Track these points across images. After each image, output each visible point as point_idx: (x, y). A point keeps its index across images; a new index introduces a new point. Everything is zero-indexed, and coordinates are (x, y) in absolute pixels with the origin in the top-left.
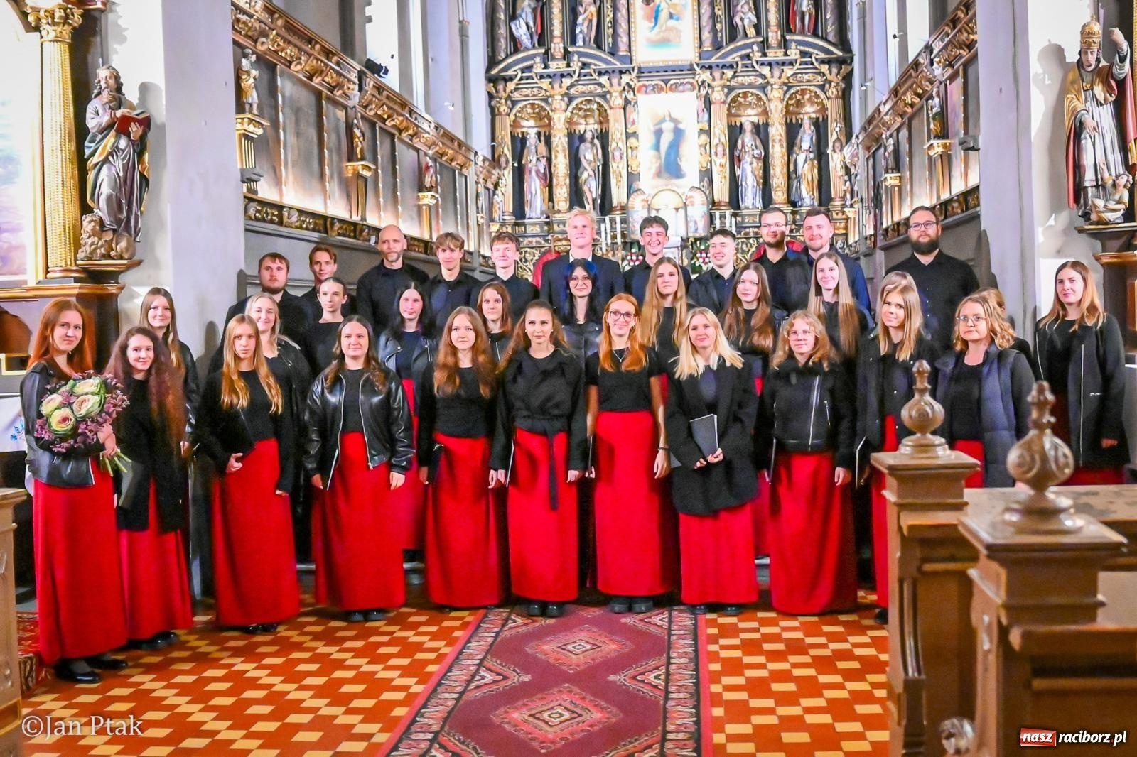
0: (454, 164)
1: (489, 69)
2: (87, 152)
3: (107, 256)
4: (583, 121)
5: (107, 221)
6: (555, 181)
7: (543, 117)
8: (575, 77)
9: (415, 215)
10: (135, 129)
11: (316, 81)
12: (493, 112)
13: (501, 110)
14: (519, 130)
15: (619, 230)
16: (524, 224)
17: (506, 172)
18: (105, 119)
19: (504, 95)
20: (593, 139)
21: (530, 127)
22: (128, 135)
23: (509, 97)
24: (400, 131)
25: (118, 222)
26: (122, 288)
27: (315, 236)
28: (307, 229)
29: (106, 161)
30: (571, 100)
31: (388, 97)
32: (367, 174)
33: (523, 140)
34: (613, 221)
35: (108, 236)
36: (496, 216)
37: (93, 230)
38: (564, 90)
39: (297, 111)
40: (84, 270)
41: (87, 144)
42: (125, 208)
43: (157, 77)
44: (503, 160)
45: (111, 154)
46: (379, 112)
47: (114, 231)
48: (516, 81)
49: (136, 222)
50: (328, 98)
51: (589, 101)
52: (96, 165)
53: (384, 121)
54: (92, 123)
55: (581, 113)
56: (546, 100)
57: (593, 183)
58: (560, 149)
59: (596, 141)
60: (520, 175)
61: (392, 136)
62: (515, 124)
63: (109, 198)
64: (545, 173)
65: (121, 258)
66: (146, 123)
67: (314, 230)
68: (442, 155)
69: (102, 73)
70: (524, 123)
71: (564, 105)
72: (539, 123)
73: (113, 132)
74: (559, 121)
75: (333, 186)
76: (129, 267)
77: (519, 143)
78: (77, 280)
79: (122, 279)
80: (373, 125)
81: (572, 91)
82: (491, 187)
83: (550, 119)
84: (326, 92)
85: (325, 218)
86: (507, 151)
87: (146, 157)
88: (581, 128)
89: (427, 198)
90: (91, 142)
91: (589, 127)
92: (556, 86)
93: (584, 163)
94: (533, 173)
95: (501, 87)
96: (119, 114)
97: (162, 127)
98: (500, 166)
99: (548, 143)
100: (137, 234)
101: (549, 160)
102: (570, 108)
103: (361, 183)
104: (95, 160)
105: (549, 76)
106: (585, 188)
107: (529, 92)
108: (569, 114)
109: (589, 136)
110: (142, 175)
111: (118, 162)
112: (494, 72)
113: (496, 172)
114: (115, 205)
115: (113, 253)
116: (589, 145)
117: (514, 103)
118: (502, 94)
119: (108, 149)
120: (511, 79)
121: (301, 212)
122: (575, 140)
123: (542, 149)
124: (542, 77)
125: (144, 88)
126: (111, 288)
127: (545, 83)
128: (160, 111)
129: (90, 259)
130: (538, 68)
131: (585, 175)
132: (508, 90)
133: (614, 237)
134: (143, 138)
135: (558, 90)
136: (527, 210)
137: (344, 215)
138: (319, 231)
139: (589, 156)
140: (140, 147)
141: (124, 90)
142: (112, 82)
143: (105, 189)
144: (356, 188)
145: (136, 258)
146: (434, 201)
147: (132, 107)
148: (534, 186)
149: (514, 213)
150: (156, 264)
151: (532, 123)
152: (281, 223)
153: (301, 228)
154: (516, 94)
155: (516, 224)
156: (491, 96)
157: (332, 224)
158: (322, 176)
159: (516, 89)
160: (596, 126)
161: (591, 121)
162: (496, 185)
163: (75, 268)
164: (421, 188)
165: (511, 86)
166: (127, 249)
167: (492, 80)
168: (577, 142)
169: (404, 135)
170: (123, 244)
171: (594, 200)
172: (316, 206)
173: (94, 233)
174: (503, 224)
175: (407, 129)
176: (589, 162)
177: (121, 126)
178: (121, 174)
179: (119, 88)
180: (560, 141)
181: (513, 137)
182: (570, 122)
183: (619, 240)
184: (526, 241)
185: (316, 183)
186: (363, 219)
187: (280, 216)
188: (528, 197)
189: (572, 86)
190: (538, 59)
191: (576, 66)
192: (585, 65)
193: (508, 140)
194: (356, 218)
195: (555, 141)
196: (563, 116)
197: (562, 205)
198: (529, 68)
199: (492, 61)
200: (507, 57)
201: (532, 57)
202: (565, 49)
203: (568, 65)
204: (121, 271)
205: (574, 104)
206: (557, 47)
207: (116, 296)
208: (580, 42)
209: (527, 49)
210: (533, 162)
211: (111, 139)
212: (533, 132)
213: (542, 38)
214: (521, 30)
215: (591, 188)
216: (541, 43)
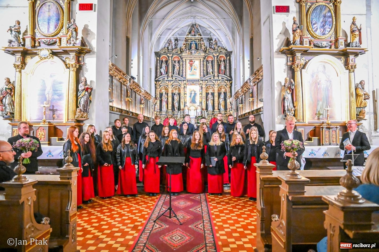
0: (148, 99)
1: (155, 79)
2: (79, 95)
3: (82, 117)
4: (175, 90)
5: (82, 109)
6: (168, 103)
7: (167, 89)
8: (174, 81)
9: (139, 110)
10: (89, 90)
11: (121, 80)
12: (156, 88)
13: (158, 87)
14: (161, 92)
15: (182, 114)
16: (162, 112)
17: (158, 101)
18: (83, 88)
19: (159, 84)
20: (177, 94)
21: (164, 91)
22: (88, 91)
23: (159, 85)
24: (137, 91)
25: (84, 110)
26: (84, 124)
27: (120, 113)
28: (118, 112)
29: (83, 97)
30: (173, 86)
31: (135, 84)
32: (130, 100)
33: (162, 94)
34: (181, 112)
35: (82, 113)
36: (156, 110)
37: (79, 111)
38: (171, 84)
39: (117, 86)
40: (76, 120)
41: (78, 93)
42: (86, 107)
43: (94, 80)
44: (158, 98)
45: (84, 95)
46: (133, 87)
47: (83, 112)
48: (161, 81)
49: (88, 110)
50: (123, 84)
51: (176, 86)
52: (80, 98)
53: (134, 89)
54: (80, 89)
55: (175, 89)
56: (167, 86)
57: (177, 104)
58: (170, 96)
59: (178, 95)
60: (161, 101)
61: (136, 92)
62: (160, 91)
63: (83, 105)
64: (166, 101)
65: (85, 117)
66: (92, 89)
67: (119, 112)
68: (145, 97)
69: (83, 78)
70: (162, 90)
71: (171, 87)
72: (166, 91)
73: (84, 91)
74: (170, 90)
75: (123, 103)
76: (86, 120)
77: (161, 95)
78: (75, 122)
79: (84, 122)
80: (132, 90)
81: (173, 84)
82: (155, 104)
83: (168, 90)
84: (123, 82)
85: (121, 109)
86: (159, 96)
87: (91, 96)
88: (175, 92)
89: (142, 106)
90: (80, 92)
91: (176, 92)
92: (170, 83)
93: (175, 99)
94: (164, 101)
95: (158, 83)
96: (86, 87)
97: (95, 90)
98: (157, 99)
99: (167, 95)
100: (88, 113)
101: (167, 99)
102: (172, 88)
103: (129, 102)
104: (80, 96)
105: (168, 81)
106: (175, 105)
107: (164, 84)
108: (172, 89)
109: (176, 94)
110: (90, 100)
111: (85, 97)
112: (156, 79)
113: (156, 101)
114: (84, 106)
115: (83, 117)
116: (176, 96)
117: (160, 86)
118: (158, 84)
119: (83, 94)
120: (160, 81)
121: (117, 108)
122: (173, 94)
123: (166, 96)
124: (167, 81)
125: (91, 82)
126: (82, 124)
127: (167, 82)
128: (94, 87)
129: (78, 117)
130: (166, 79)
131: (175, 102)
132: (159, 83)
133: (181, 115)
134: (91, 92)
135: (170, 84)
136: (162, 109)
137: (125, 109)
138: (120, 112)
139: (176, 98)
140: (90, 94)
141: (87, 82)
142: (85, 80)
143: (82, 103)
144: (128, 103)
145: (88, 118)
146: (143, 107)
147: (89, 86)
148: (164, 104)
149: (159, 110)
150: (92, 119)
151: (164, 90)
152: (112, 110)
153: (117, 111)
154: (161, 84)
155: (160, 112)
156: (155, 84)
157: (123, 111)
158: (121, 100)
159: (161, 83)
160: (178, 92)
161: (177, 90)
162: (156, 103)
163: (74, 119)
164: (141, 104)
165: (160, 82)
166: (86, 116)
167: (156, 81)
168: (174, 95)
169: (138, 92)
170: (85, 115)
171: (177, 107)
172: (120, 107)
173: (79, 112)
174: (157, 112)
175: (139, 91)
176: (176, 99)
177: (87, 90)
178: (86, 100)
179: (86, 82)
180: (170, 95)
181: (160, 93)
182: (172, 91)
183: (182, 116)
184: (162, 116)
185: (120, 102)
186: (129, 110)
187: (113, 109)
188: (163, 106)
189: (173, 83)
190: (166, 77)
191: (174, 79)
192: (176, 79)
193: (159, 94)
194: (128, 110)
195: (169, 95)
196: (171, 89)
197: (170, 108)
198: (164, 79)
199: (156, 77)
200: (159, 76)
201: (165, 76)
202: (172, 75)
203: (172, 79)
204: (84, 120)
205: (173, 87)
206: (170, 75)
207: (83, 126)
208: (175, 74)
209: (164, 75)
210: (164, 99)
211: (84, 92)
212: (164, 92)
213: (167, 73)
214: (162, 71)
215: (176, 105)
216: (167, 74)
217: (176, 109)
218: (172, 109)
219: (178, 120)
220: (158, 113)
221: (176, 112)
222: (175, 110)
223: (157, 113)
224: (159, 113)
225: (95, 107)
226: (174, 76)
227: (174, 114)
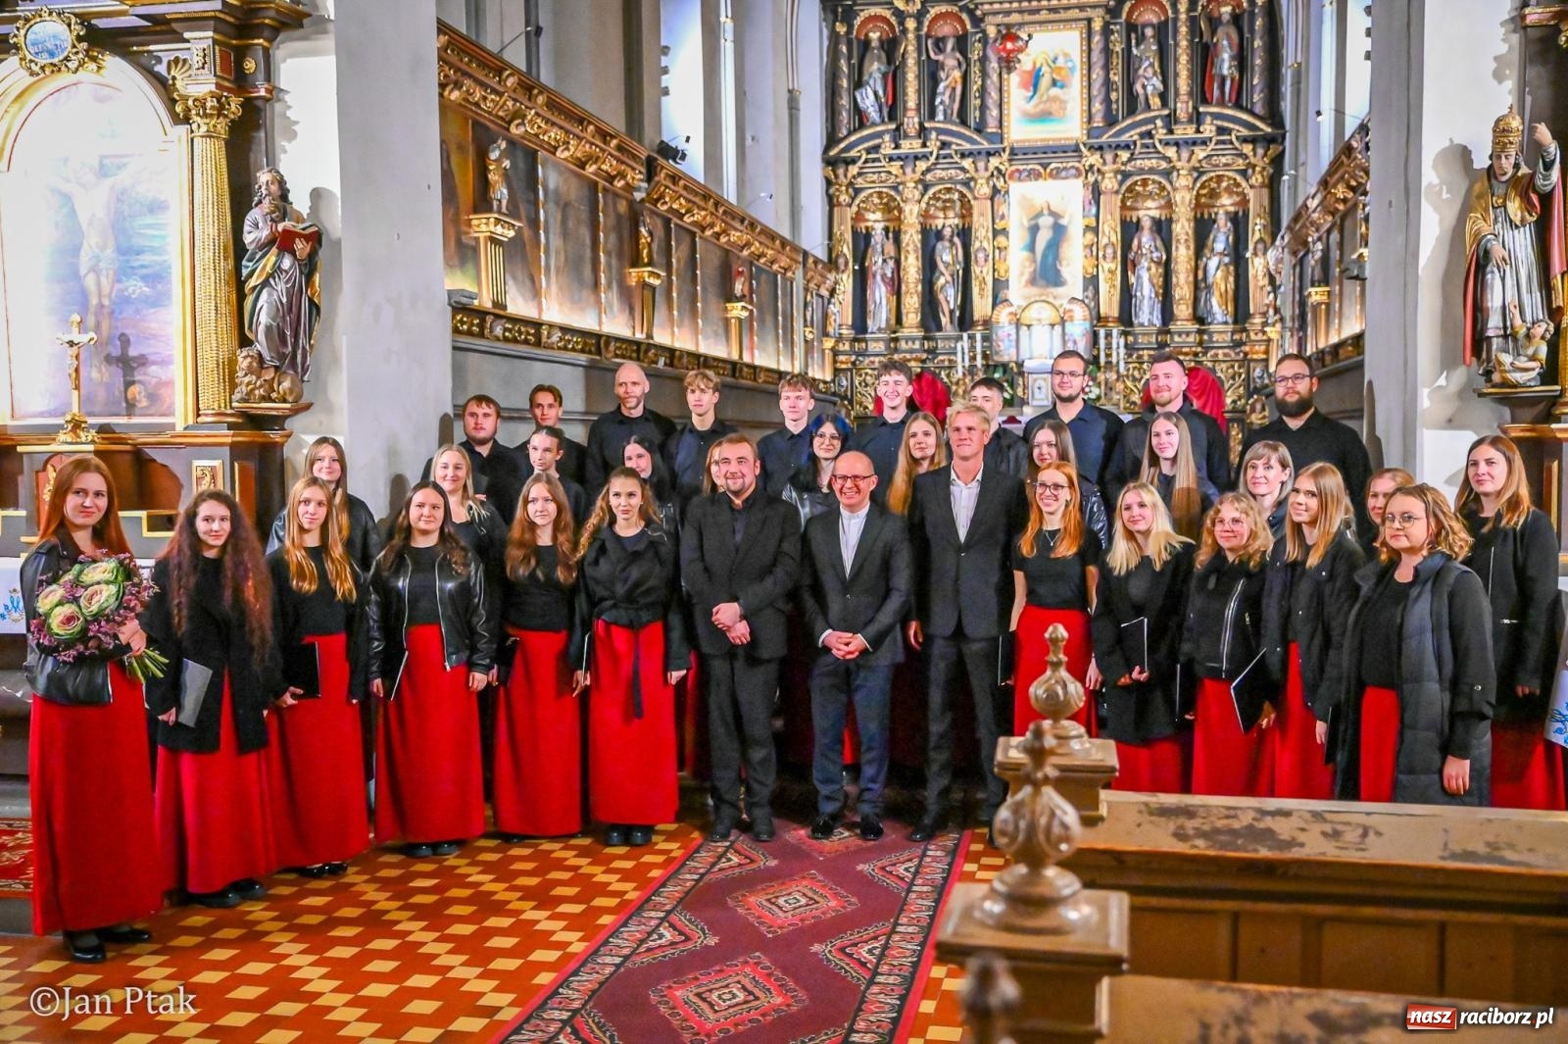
0: (775, 267)
1: (827, 149)
2: (245, 272)
3: (267, 398)
4: (941, 215)
5: (267, 356)
6: (903, 288)
7: (892, 209)
8: (932, 159)
9: (721, 331)
10: (301, 247)
11: (591, 169)
12: (832, 202)
13: (842, 199)
14: (863, 225)
15: (979, 349)
16: (865, 341)
17: (845, 277)
18: (264, 233)
19: (846, 182)
20: (952, 236)
21: (875, 220)
22: (293, 253)
23: (851, 184)
24: (703, 229)
25: (282, 357)
26: (289, 436)
27: (583, 359)
28: (573, 350)
29: (265, 284)
30: (926, 188)
31: (685, 187)
32: (656, 282)
33: (868, 236)
34: (972, 338)
35: (269, 375)
36: (830, 330)
37: (250, 366)
38: (918, 176)
39: (565, 207)
40: (243, 414)
41: (244, 263)
42: (289, 341)
43: (333, 184)
44: (841, 261)
45: (272, 275)
46: (675, 206)
47: (277, 368)
48: (860, 163)
49: (304, 357)
50: (605, 190)
51: (949, 190)
52: (255, 288)
53: (681, 216)
54: (249, 238)
55: (939, 204)
56: (895, 188)
57: (951, 292)
58: (911, 248)
59: (956, 240)
60: (862, 279)
61: (693, 234)
62: (858, 217)
63: (269, 329)
64: (892, 279)
65: (285, 401)
66: (316, 238)
67: (582, 351)
68: (759, 257)
69: (264, 177)
70: (871, 216)
71: (917, 195)
72: (887, 216)
73: (274, 250)
74: (911, 213)
75: (610, 297)
76: (296, 411)
77: (862, 241)
78: (231, 426)
79: (288, 424)
80: (667, 222)
81: (929, 177)
82: (825, 293)
83: (900, 211)
84: (602, 183)
85: (598, 336)
86: (847, 250)
87: (317, 278)
88: (939, 223)
89: (737, 310)
90: (250, 260)
91: (948, 222)
92: (908, 170)
93: (941, 267)
94: (878, 278)
95: (841, 171)
96: (280, 227)
97: (338, 243)
98: (837, 269)
99: (897, 242)
100: (304, 371)
101: (898, 262)
102: (926, 198)
103: (647, 293)
104: (252, 282)
105: (899, 158)
106: (941, 297)
107: (875, 177)
108: (923, 205)
109: (947, 232)
110: (311, 301)
111: (281, 286)
112: (832, 153)
113: (832, 276)
114: (276, 335)
115: (274, 395)
116: (947, 244)
117: (857, 191)
118: (842, 180)
119: (268, 269)
120: (853, 161)
121: (565, 330)
122: (930, 238)
123: (890, 248)
124: (891, 159)
125: (316, 195)
126: (275, 436)
127: (895, 167)
128: (334, 222)
129: (247, 401)
130: (887, 149)
131: (942, 281)
132: (849, 175)
133: (973, 358)
134: (312, 256)
135: (911, 176)
136: (870, 322)
137: (625, 332)
138: (590, 352)
139: (947, 257)
140: (309, 267)
141: (291, 197)
142: (274, 188)
143: (264, 319)
144: (638, 301)
145: (303, 401)
146: (745, 314)
147: (299, 219)
148: (879, 293)
149: (853, 327)
150: (329, 409)
151: (878, 216)
152: (538, 343)
153: (565, 348)
154: (859, 180)
155: (855, 340)
156: (829, 183)
157: (607, 344)
158: (596, 284)
159: (860, 174)
160: (956, 221)
161: (951, 214)
162: (832, 292)
163: (229, 411)
164: (729, 297)
165: (853, 170)
166: (291, 390)
167: (831, 163)
168: (933, 240)
169: (708, 233)
170: (286, 384)
171: (952, 312)
172: (587, 321)
173: (250, 371)
174: (840, 339)
175: (712, 225)
176: (947, 265)
177: (283, 242)
178: (284, 300)
179: (284, 196)
180: (912, 238)
181: (855, 233)
182: (925, 215)
183: (979, 362)
184: (867, 360)
185: (587, 294)
186: (650, 336)
187: (538, 335)
188: (871, 307)
189: (928, 170)
190: (887, 138)
191: (933, 145)
192: (944, 145)
193: (848, 237)
194: (640, 336)
195: (905, 239)
196: (916, 209)
197: (912, 318)
198: (876, 148)
199: (832, 139)
200: (850, 134)
201: (880, 135)
202: (921, 124)
203: (924, 145)
204: (286, 417)
205: (931, 192)
206: (911, 122)
207: (282, 445)
208: (940, 117)
209: (874, 124)
210: (879, 264)
211: (271, 258)
212: (879, 227)
213: (893, 109)
214: (868, 100)
215: (949, 298)
216: (892, 117)
217: (945, 320)
218: (924, 324)
219: (957, 383)
220: (847, 347)
221: (948, 338)
222: (939, 328)
223: (841, 347)
224: (852, 346)
225: (344, 338)
226: (936, 129)
227: (933, 352)
